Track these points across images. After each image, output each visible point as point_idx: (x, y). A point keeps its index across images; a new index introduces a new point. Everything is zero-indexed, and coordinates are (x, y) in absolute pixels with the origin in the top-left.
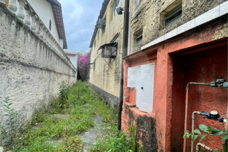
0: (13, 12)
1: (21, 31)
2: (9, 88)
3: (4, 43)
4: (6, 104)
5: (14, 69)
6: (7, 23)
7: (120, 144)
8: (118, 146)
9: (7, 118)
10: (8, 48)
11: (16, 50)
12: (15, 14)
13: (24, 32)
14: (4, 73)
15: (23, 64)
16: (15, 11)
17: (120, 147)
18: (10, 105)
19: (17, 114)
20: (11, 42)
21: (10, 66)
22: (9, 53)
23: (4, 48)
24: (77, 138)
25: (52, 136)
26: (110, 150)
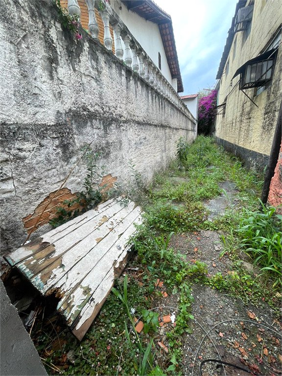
0: (121, 59)
1: (131, 82)
2: (131, 150)
3: (120, 102)
4: (130, 165)
5: (131, 130)
6: (118, 75)
7: (265, 222)
8: (260, 224)
9: (133, 178)
10: (123, 106)
11: (130, 107)
12: (122, 61)
13: (134, 82)
14: (124, 135)
15: (139, 123)
16: (122, 55)
17: (264, 225)
18: (133, 166)
19: (140, 175)
20: (125, 99)
21: (128, 127)
22: (125, 112)
23: (120, 108)
24: (200, 204)
25: (173, 198)
26: (247, 226)
